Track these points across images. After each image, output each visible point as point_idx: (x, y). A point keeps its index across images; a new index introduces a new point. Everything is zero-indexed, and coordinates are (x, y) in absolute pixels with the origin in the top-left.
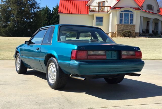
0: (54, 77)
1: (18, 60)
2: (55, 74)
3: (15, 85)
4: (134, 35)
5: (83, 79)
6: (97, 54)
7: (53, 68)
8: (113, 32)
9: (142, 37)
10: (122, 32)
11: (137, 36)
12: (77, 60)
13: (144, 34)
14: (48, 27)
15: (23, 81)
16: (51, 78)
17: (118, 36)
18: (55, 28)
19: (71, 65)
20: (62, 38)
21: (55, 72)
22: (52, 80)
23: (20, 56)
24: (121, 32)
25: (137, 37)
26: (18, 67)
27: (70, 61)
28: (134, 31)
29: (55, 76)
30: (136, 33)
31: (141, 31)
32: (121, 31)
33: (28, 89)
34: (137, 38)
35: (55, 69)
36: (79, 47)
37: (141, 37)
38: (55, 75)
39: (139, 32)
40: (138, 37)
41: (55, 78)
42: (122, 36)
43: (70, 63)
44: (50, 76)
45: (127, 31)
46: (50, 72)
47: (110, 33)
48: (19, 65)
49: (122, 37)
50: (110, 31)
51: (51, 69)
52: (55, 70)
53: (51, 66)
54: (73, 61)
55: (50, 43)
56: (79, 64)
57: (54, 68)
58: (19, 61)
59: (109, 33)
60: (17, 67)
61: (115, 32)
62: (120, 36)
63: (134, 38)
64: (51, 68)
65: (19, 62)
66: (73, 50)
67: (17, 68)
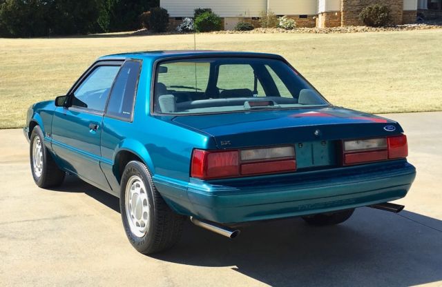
0: (142, 218)
1: (38, 147)
2: (147, 209)
3: (32, 239)
4: (401, 20)
5: (228, 234)
6: (267, 157)
7: (139, 192)
8: (333, 12)
9: (428, 24)
10: (360, 11)
11: (411, 23)
12: (208, 180)
13: (434, 14)
14: (124, 60)
15: (56, 218)
16: (135, 220)
17: (346, 24)
18: (141, 66)
19: (190, 195)
20: (165, 101)
21: (145, 204)
22: (138, 225)
23: (42, 135)
24: (358, 11)
25: (409, 25)
26: (39, 166)
27: (189, 182)
28: (401, 5)
29: (145, 218)
30: (406, 13)
31: (422, 5)
32: (357, 8)
33: (70, 253)
34: (408, 29)
35: (145, 196)
36: (212, 141)
37: (423, 25)
38: (145, 213)
39: (416, 9)
40: (413, 25)
41: (147, 222)
42: (360, 24)
43: (187, 188)
44: (132, 213)
45: (377, 8)
46: (131, 201)
47: (320, 16)
48: (41, 163)
49: (359, 28)
50: (322, 8)
51: (133, 192)
52: (145, 200)
53: (135, 183)
54: (197, 183)
55: (129, 116)
56: (214, 193)
57: (142, 191)
58: (39, 150)
59: (317, 16)
60: (35, 166)
61: (339, 12)
62: (354, 25)
63: (402, 28)
64: (133, 189)
65: (41, 155)
66: (194, 149)
67: (37, 170)
